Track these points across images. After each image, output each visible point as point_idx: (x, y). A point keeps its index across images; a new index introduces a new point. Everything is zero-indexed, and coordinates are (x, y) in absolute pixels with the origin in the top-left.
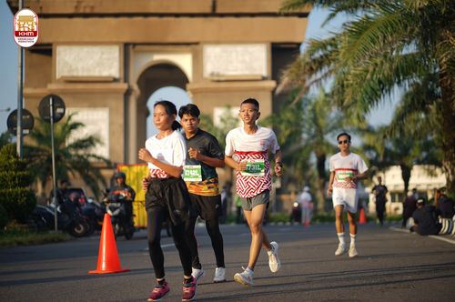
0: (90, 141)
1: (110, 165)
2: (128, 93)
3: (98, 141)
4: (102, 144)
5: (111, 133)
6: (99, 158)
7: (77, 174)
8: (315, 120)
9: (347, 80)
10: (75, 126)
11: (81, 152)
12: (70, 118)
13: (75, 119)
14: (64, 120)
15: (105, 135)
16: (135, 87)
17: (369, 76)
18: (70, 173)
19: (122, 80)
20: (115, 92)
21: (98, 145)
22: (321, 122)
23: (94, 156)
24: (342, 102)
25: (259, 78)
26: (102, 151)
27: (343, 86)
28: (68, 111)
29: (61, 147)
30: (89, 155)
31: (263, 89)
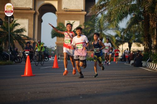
0: (22, 30)
1: (28, 38)
2: (35, 14)
3: (24, 30)
4: (26, 31)
5: (29, 28)
6: (25, 36)
7: (17, 41)
8: (100, 26)
9: (112, 12)
10: (17, 25)
11: (19, 34)
12: (15, 21)
13: (17, 22)
14: (13, 22)
15: (27, 28)
16: (38, 12)
17: (120, 11)
18: (14, 41)
19: (33, 10)
20: (31, 13)
21: (24, 32)
22: (102, 27)
23: (23, 35)
24: (110, 20)
25: (81, 10)
26: (26, 34)
27: (110, 14)
28: (15, 19)
29: (12, 32)
30: (21, 35)
31: (82, 14)
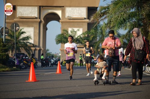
0: (28, 38)
1: (34, 46)
2: (40, 22)
3: (30, 38)
4: (31, 39)
5: (34, 35)
6: (30, 43)
7: (23, 48)
8: (102, 33)
9: (112, 19)
10: (23, 33)
11: (25, 41)
12: (21, 30)
13: (23, 30)
14: (19, 31)
15: (32, 36)
16: (43, 20)
17: (119, 18)
18: (21, 48)
19: (38, 18)
20: (36, 22)
21: (30, 39)
22: (104, 33)
23: (29, 43)
25: (84, 18)
26: (31, 41)
27: (111, 21)
28: (21, 28)
29: (18, 40)
30: (27, 42)
31: (85, 22)
